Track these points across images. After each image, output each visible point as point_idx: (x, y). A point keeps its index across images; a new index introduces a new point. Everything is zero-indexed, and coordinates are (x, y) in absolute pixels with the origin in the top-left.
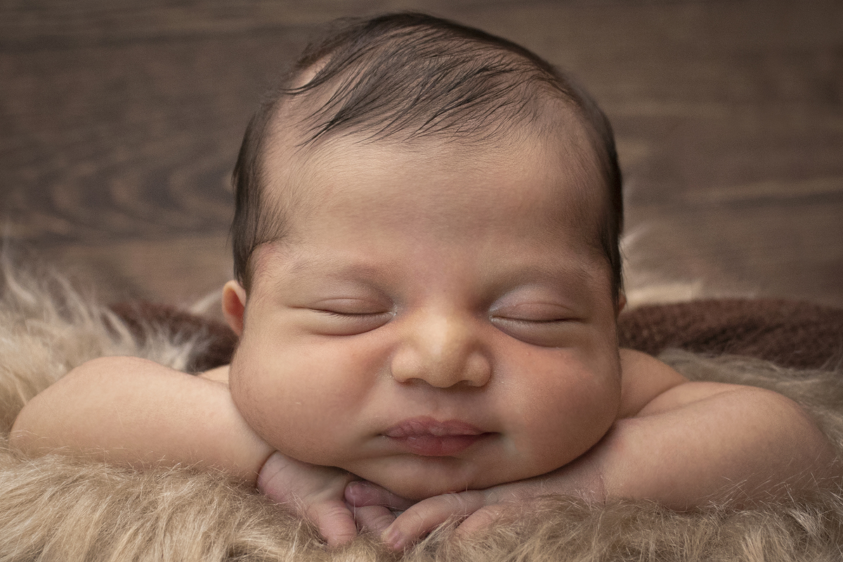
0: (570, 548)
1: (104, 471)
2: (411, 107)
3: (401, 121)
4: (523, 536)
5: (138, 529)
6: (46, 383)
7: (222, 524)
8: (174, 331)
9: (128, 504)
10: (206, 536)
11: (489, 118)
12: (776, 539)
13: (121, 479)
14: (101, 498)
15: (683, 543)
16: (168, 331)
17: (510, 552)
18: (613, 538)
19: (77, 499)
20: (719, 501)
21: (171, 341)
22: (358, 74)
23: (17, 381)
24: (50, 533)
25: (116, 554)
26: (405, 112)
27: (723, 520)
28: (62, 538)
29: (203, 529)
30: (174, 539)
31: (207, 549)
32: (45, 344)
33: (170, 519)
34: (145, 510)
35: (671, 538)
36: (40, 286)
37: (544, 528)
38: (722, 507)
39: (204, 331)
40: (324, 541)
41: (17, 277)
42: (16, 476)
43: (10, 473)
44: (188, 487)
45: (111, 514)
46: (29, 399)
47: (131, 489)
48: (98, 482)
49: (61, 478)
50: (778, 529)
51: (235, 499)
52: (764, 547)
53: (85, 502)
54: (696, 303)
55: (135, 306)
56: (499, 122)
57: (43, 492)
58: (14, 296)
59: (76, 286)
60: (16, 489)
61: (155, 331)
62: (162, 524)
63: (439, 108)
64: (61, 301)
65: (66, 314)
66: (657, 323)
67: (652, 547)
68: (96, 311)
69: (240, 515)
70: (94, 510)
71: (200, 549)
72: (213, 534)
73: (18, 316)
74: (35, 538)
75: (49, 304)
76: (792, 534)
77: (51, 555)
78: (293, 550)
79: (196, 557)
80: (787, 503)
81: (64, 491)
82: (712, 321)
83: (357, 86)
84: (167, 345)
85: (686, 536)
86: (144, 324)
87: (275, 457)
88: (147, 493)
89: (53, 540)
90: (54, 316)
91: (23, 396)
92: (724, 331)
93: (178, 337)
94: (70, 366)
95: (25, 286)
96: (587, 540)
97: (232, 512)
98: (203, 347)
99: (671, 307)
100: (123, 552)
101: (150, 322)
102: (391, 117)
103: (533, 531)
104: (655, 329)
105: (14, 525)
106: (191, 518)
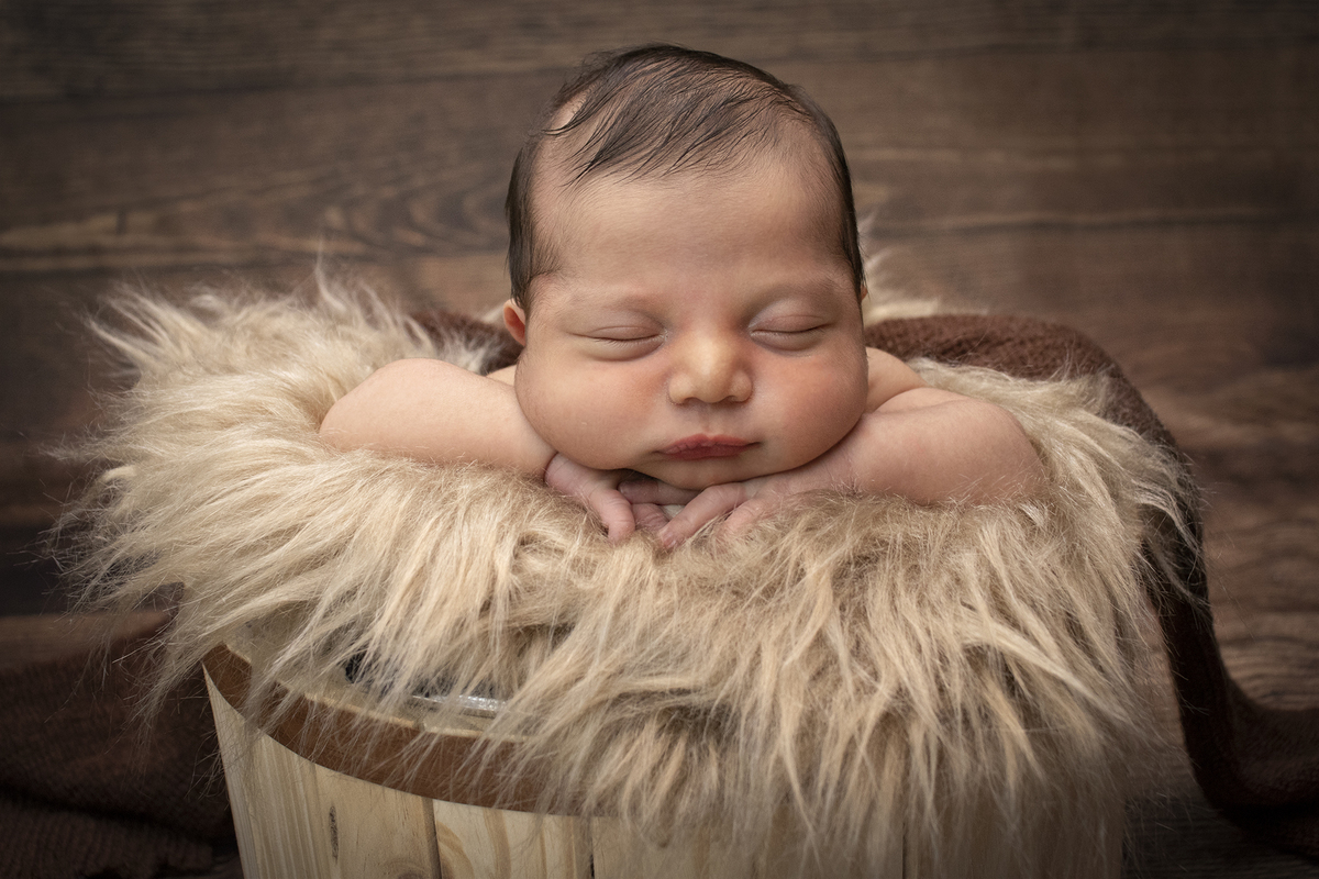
0: (827, 540)
1: (407, 464)
2: (663, 145)
3: (655, 158)
4: (783, 529)
5: (439, 518)
6: (355, 384)
7: (514, 515)
8: (469, 338)
9: (431, 495)
10: (501, 526)
11: (735, 148)
12: (1009, 531)
13: (424, 473)
14: (406, 489)
15: (927, 535)
16: (464, 338)
17: (771, 543)
18: (865, 531)
19: (385, 489)
20: (958, 499)
21: (467, 347)
22: (613, 114)
23: (329, 381)
24: (360, 520)
25: (419, 540)
26: (658, 150)
27: (962, 514)
28: (371, 525)
29: (498, 520)
30: (472, 528)
31: (501, 538)
32: (354, 348)
33: (468, 509)
34: (445, 501)
35: (916, 533)
36: (350, 296)
37: (802, 522)
38: (961, 502)
39: (496, 338)
40: (606, 531)
41: (329, 288)
42: (329, 469)
43: (325, 466)
44: (484, 482)
45: (416, 503)
46: (340, 397)
47: (433, 482)
48: (402, 475)
49: (369, 471)
50: (1010, 522)
51: (526, 492)
52: (999, 540)
53: (392, 493)
54: (935, 318)
55: (434, 314)
56: (744, 151)
57: (353, 484)
58: (326, 304)
59: (382, 296)
60: (330, 480)
61: (452, 337)
62: (461, 513)
63: (689, 144)
64: (368, 310)
65: (373, 321)
66: (900, 336)
67: (900, 539)
68: (399, 318)
69: (531, 506)
70: (400, 501)
71: (494, 538)
72: (506, 525)
73: (331, 323)
74: (347, 524)
75: (357, 312)
76: (1023, 526)
77: (359, 541)
78: (578, 543)
79: (491, 545)
80: (1019, 499)
81: (374, 482)
82: (950, 335)
83: (611, 127)
84: (463, 350)
85: (930, 529)
86: (442, 331)
87: (557, 457)
88: (447, 485)
89: (363, 527)
90: (362, 323)
91: (334, 395)
92: (959, 344)
93: (472, 343)
94: (376, 367)
95: (337, 296)
96: (841, 531)
97: (525, 502)
98: (495, 353)
99: (912, 321)
100: (424, 540)
101: (448, 329)
102: (646, 156)
103: (792, 524)
104: (898, 340)
105: (328, 513)
106: (487, 508)
